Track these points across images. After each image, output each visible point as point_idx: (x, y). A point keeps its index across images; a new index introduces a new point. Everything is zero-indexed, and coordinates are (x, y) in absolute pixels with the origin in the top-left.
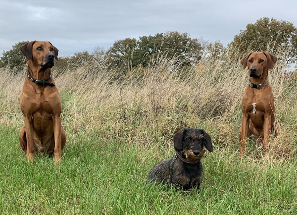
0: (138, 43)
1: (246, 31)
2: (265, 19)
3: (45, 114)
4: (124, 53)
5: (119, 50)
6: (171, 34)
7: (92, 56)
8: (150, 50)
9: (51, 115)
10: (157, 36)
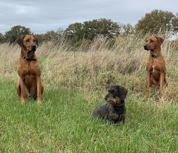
0: (82, 25)
1: (145, 17)
2: (156, 10)
3: (31, 76)
4: (75, 31)
5: (72, 30)
6: (102, 20)
7: (56, 33)
8: (90, 29)
9: (35, 76)
10: (93, 21)
